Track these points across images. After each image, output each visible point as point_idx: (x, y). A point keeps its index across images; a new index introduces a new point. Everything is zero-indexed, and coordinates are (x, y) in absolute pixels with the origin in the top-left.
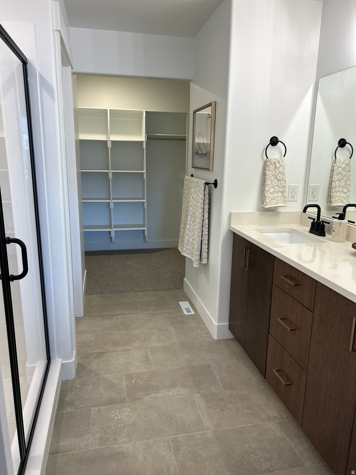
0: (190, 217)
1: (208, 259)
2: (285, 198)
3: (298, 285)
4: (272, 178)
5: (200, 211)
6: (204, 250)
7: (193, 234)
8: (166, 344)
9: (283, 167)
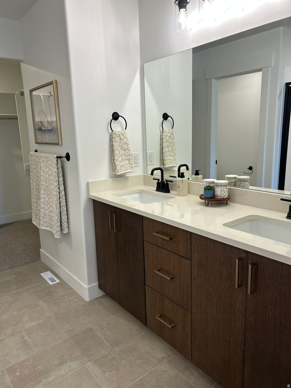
0: (43, 191)
1: (68, 228)
2: (131, 164)
3: (172, 239)
4: (119, 148)
5: (56, 184)
6: (64, 220)
7: (49, 207)
8: (41, 321)
9: (126, 138)
